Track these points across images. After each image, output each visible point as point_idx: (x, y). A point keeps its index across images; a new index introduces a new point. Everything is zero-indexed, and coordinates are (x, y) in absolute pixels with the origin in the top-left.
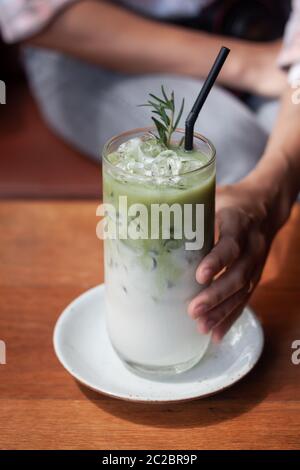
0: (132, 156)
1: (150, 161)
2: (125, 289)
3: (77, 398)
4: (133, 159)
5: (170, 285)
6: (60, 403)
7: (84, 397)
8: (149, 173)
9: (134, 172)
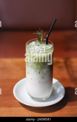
0: (33, 46)
1: (37, 47)
2: (32, 79)
3: (20, 107)
4: (33, 47)
5: (43, 78)
6: (16, 108)
7: (22, 106)
8: (38, 50)
9: (34, 50)
